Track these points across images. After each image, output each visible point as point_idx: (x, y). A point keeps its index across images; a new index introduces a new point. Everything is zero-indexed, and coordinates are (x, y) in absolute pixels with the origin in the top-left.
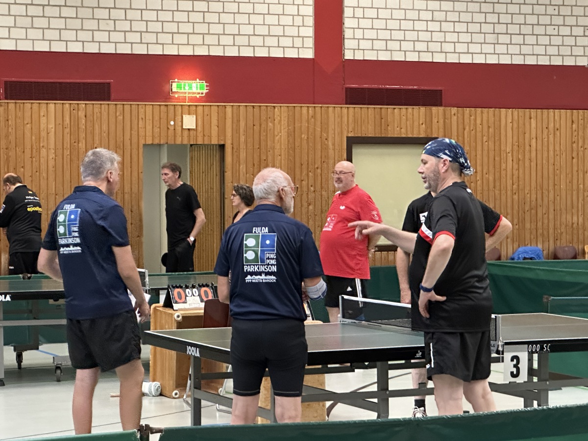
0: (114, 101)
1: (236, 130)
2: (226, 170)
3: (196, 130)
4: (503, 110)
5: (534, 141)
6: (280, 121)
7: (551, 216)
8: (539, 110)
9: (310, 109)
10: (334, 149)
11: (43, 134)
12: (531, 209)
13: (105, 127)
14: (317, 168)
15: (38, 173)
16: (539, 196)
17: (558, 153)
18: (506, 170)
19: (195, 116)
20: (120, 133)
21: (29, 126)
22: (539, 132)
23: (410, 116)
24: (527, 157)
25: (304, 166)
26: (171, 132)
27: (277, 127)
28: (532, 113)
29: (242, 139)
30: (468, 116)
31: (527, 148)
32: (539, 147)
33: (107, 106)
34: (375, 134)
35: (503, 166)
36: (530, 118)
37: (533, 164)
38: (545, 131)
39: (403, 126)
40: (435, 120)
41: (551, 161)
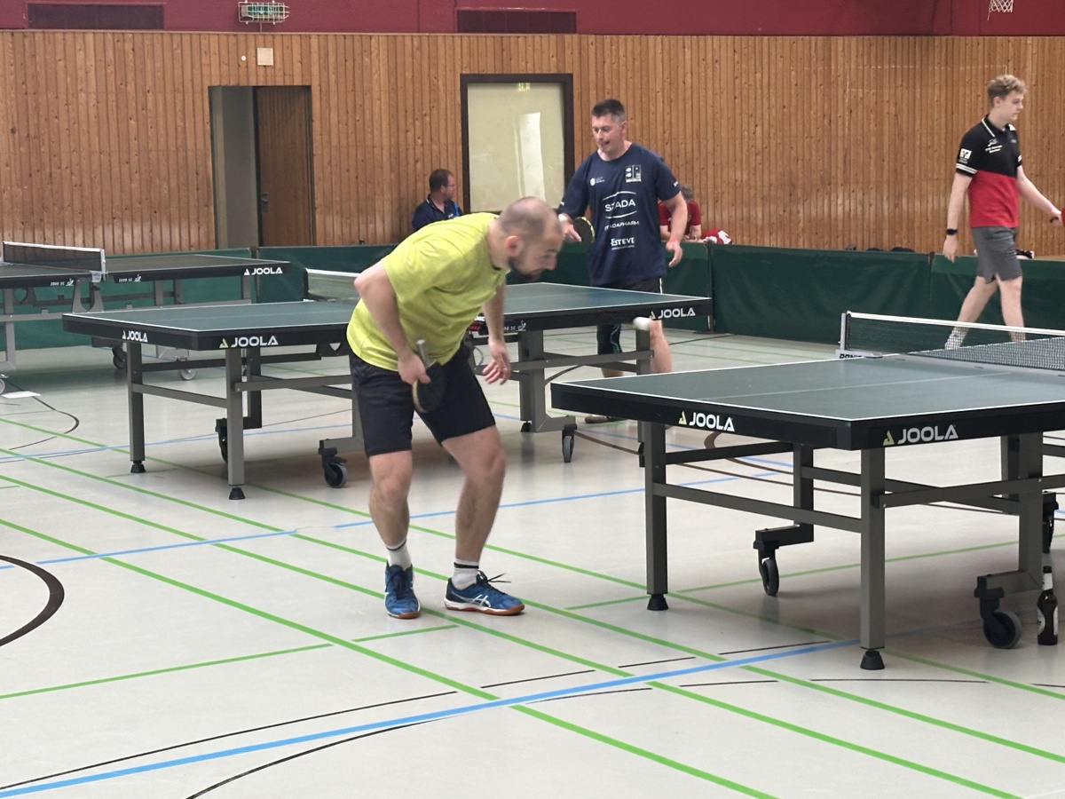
0: (169, 29)
1: (324, 67)
2: (314, 119)
3: (274, 67)
4: (651, 38)
5: (689, 75)
6: (378, 55)
7: (710, 172)
8: (695, 37)
9: (415, 39)
10: (446, 90)
11: (81, 73)
12: (686, 163)
13: (158, 65)
14: (426, 115)
15: (76, 125)
16: (695, 145)
17: (718, 91)
18: (655, 113)
19: (272, 49)
20: (178, 72)
21: (61, 63)
22: (695, 64)
23: (537, 46)
24: (681, 98)
25: (410, 114)
26: (243, 70)
27: (375, 63)
28: (686, 41)
29: (333, 77)
30: (609, 45)
31: (681, 85)
32: (695, 84)
33: (160, 37)
34: (495, 70)
35: (652, 108)
36: (684, 47)
37: (688, 106)
38: (702, 65)
39: (530, 59)
40: (568, 52)
41: (710, 102)
